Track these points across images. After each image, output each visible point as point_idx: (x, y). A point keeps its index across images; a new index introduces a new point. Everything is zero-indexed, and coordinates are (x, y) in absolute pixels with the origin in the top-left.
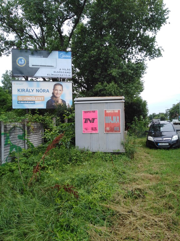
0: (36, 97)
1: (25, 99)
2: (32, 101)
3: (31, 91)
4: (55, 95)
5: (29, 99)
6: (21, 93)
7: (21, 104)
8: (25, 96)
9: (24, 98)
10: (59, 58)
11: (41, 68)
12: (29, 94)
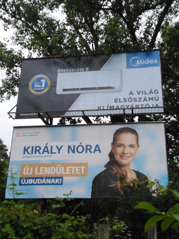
0: (65, 165)
1: (39, 171)
2: (55, 178)
3: (55, 150)
4: (118, 158)
5: (48, 171)
6: (30, 157)
7: (28, 184)
8: (39, 165)
9: (37, 168)
10: (129, 66)
11: (84, 93)
12: (50, 159)
